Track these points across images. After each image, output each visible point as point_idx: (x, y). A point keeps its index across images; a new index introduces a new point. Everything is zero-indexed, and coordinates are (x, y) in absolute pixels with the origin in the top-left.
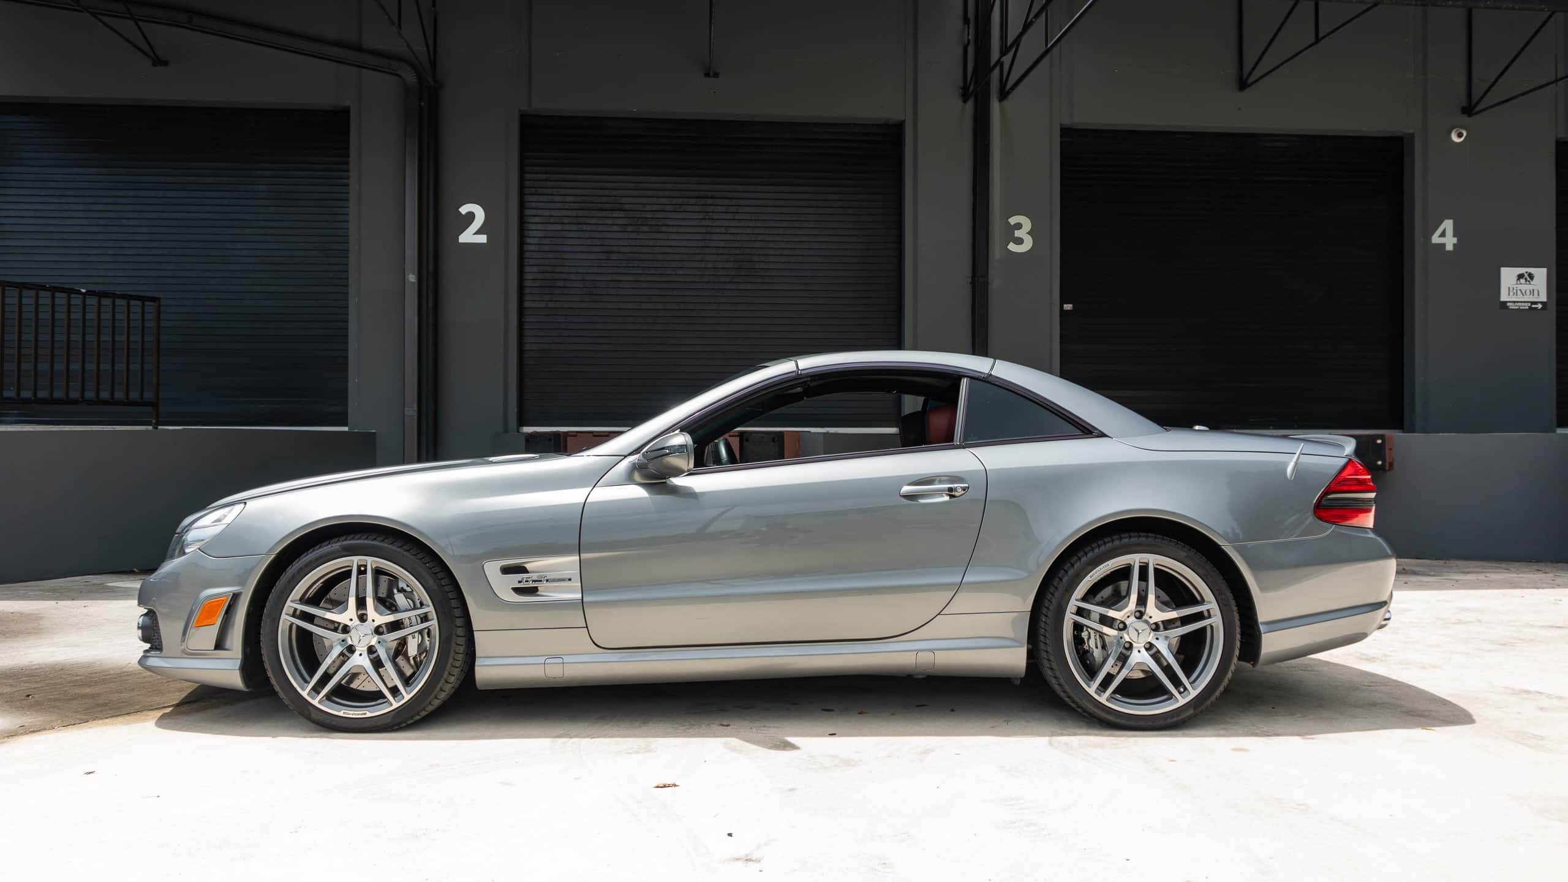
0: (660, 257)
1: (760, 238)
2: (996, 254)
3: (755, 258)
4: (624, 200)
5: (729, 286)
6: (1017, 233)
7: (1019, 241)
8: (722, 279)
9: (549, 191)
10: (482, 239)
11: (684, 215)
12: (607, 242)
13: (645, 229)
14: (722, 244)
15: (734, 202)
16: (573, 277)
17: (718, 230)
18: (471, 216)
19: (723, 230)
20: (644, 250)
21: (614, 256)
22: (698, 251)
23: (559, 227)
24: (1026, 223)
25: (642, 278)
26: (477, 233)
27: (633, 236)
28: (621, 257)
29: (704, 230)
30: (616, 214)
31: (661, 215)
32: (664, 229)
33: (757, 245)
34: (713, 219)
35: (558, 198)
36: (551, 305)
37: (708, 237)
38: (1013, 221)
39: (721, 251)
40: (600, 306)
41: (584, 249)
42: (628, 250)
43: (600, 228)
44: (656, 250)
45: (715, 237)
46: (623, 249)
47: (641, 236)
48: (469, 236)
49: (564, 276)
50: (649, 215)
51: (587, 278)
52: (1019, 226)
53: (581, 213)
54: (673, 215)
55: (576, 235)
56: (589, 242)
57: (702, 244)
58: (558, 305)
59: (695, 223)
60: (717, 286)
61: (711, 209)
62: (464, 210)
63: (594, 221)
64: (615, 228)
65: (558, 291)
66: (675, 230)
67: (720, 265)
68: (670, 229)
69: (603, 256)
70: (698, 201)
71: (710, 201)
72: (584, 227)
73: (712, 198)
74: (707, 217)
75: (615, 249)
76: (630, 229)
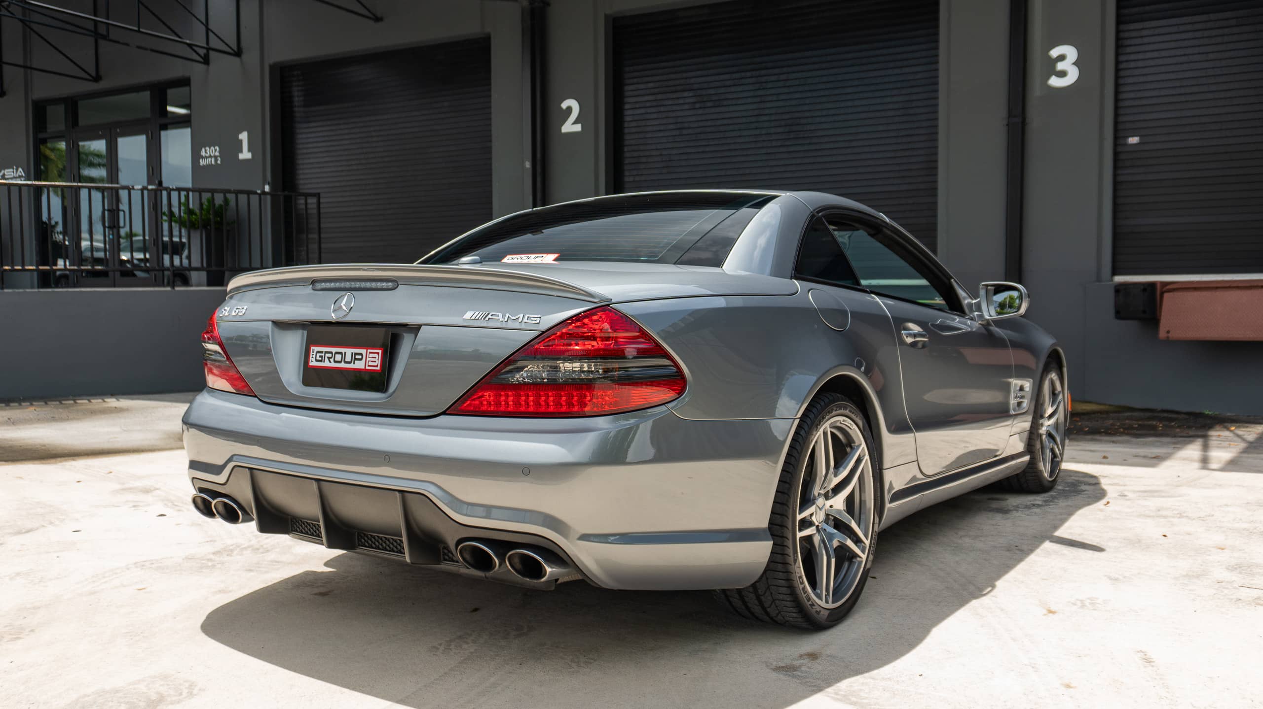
0: (722, 128)
1: (807, 101)
2: (1035, 92)
3: (803, 121)
4: (692, 81)
5: (782, 150)
6: (1060, 66)
7: (1062, 74)
8: (774, 144)
9: (635, 80)
10: (578, 128)
11: (740, 88)
12: (680, 120)
13: (709, 104)
14: (773, 111)
15: (785, 70)
16: (654, 153)
17: (770, 98)
18: (569, 109)
19: (775, 98)
20: (709, 123)
21: (685, 132)
22: (754, 119)
23: (643, 111)
24: (1070, 52)
25: (707, 149)
26: (575, 123)
27: (700, 112)
28: (690, 131)
29: (758, 100)
30: (686, 94)
31: (722, 90)
32: (725, 103)
33: (806, 108)
34: (766, 88)
35: (642, 86)
36: (637, 178)
37: (762, 105)
38: (1055, 53)
39: (773, 118)
40: (674, 176)
41: (662, 128)
42: (696, 125)
43: (675, 108)
44: (719, 122)
45: (768, 105)
46: (692, 125)
47: (707, 111)
48: (570, 127)
49: (648, 153)
50: (712, 91)
51: (665, 152)
52: (1062, 58)
53: (659, 97)
54: (733, 89)
55: (655, 116)
56: (664, 121)
57: (756, 112)
58: (643, 178)
59: (751, 94)
60: (769, 151)
61: (763, 79)
62: (564, 105)
63: (670, 102)
64: (686, 107)
65: (642, 166)
66: (734, 102)
67: (772, 130)
68: (729, 102)
69: (677, 132)
70: (754, 73)
71: (763, 72)
72: (662, 109)
73: (766, 68)
74: (761, 88)
75: (686, 125)
76: (698, 106)
